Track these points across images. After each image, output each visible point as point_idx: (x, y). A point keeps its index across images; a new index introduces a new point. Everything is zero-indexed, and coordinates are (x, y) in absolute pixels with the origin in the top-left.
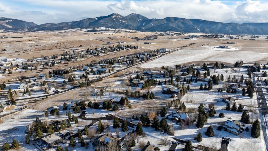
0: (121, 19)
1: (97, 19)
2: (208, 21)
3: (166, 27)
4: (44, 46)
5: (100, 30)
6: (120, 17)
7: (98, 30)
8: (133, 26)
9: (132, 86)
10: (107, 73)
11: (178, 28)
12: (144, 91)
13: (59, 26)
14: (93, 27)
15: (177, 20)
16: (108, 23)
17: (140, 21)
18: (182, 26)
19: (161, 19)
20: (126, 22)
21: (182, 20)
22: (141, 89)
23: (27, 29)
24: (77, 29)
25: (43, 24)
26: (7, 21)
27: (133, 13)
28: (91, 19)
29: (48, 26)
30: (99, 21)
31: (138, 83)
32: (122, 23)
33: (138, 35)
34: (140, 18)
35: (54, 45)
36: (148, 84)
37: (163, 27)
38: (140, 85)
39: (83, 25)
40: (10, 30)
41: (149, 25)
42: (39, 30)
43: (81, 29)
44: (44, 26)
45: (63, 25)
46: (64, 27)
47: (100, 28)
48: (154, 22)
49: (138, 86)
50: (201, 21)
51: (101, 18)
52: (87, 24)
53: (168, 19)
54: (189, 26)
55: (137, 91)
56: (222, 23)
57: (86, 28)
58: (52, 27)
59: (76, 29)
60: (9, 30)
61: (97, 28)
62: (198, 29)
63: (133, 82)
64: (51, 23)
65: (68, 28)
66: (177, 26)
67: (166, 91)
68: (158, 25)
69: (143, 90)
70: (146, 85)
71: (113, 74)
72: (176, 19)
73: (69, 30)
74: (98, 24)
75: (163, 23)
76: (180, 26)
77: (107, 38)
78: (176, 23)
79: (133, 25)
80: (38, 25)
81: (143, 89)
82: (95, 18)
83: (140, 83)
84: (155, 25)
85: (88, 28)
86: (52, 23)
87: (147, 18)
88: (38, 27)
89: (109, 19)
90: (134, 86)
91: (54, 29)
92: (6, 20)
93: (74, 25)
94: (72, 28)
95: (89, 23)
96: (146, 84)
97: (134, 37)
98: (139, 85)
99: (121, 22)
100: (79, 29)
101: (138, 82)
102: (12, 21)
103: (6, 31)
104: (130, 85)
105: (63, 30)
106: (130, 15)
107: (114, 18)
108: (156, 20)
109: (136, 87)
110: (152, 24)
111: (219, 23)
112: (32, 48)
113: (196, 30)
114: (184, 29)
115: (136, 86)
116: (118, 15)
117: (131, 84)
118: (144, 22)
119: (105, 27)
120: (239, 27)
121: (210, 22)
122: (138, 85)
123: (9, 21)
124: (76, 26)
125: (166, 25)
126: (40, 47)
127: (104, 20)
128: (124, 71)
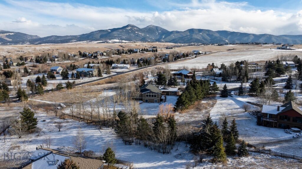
0: (137, 30)
1: (109, 31)
2: (237, 32)
3: (190, 39)
4: (29, 52)
5: (112, 42)
6: (135, 28)
7: (110, 42)
8: (151, 39)
9: (147, 101)
10: (96, 76)
11: (203, 40)
12: (184, 114)
13: (65, 38)
14: (104, 39)
15: (202, 32)
16: (122, 35)
17: (159, 33)
18: (208, 38)
19: (183, 31)
20: (143, 34)
21: (207, 32)
22: (175, 110)
23: (29, 42)
24: (86, 41)
25: (47, 36)
26: (8, 34)
27: (151, 25)
28: (103, 31)
29: (53, 39)
30: (112, 33)
31: (163, 92)
32: (138, 35)
33: (157, 45)
34: (159, 30)
35: (43, 51)
36: (196, 94)
37: (186, 39)
38: (168, 97)
39: (93, 37)
40: (9, 43)
41: (170, 37)
42: (42, 43)
43: (90, 41)
44: (48, 39)
45: (70, 38)
46: (72, 39)
47: (112, 40)
48: (175, 34)
49: (161, 100)
50: (228, 32)
51: (114, 30)
52: (98, 36)
53: (191, 31)
54: (216, 37)
55: (161, 115)
56: (254, 35)
57: (97, 40)
58: (57, 40)
59: (84, 41)
60: (7, 43)
61: (109, 40)
62: (227, 41)
63: (149, 90)
64: (56, 35)
65: (76, 41)
66: (201, 38)
67: (271, 116)
68: (180, 37)
69: (180, 111)
70: (189, 96)
71: (106, 78)
72: (200, 31)
73: (76, 42)
74: (110, 36)
75: (185, 35)
76: (206, 38)
77: (117, 46)
78: (201, 35)
79: (151, 37)
80: (41, 38)
81: (182, 110)
82: (107, 30)
83: (168, 93)
84: (176, 38)
85: (98, 41)
86: (58, 35)
87: (167, 31)
88: (42, 40)
89: (123, 31)
90: (152, 101)
91: (59, 41)
92: (6, 33)
93: (83, 38)
94: (80, 41)
95: (100, 35)
96: (190, 93)
97: (152, 47)
98: (165, 97)
99: (137, 33)
100: (88, 41)
101: (162, 90)
102: (13, 34)
103: (4, 44)
104: (140, 99)
105: (69, 42)
106: (147, 27)
107: (130, 30)
108: (177, 32)
109: (156, 104)
110: (173, 36)
111: (251, 34)
112: (10, 54)
113: (224, 41)
114: (210, 41)
115: (156, 102)
116: (133, 26)
117: (141, 95)
118: (164, 34)
119: (118, 39)
120: (275, 38)
121: (239, 34)
122: (163, 97)
123: (9, 34)
124: (85, 38)
125: (189, 37)
126: (22, 53)
127: (117, 32)
128: (130, 74)
